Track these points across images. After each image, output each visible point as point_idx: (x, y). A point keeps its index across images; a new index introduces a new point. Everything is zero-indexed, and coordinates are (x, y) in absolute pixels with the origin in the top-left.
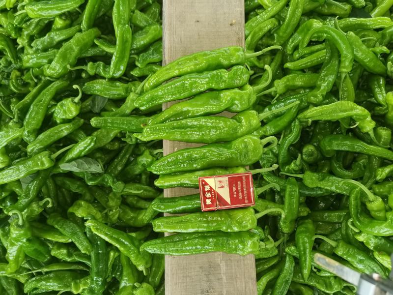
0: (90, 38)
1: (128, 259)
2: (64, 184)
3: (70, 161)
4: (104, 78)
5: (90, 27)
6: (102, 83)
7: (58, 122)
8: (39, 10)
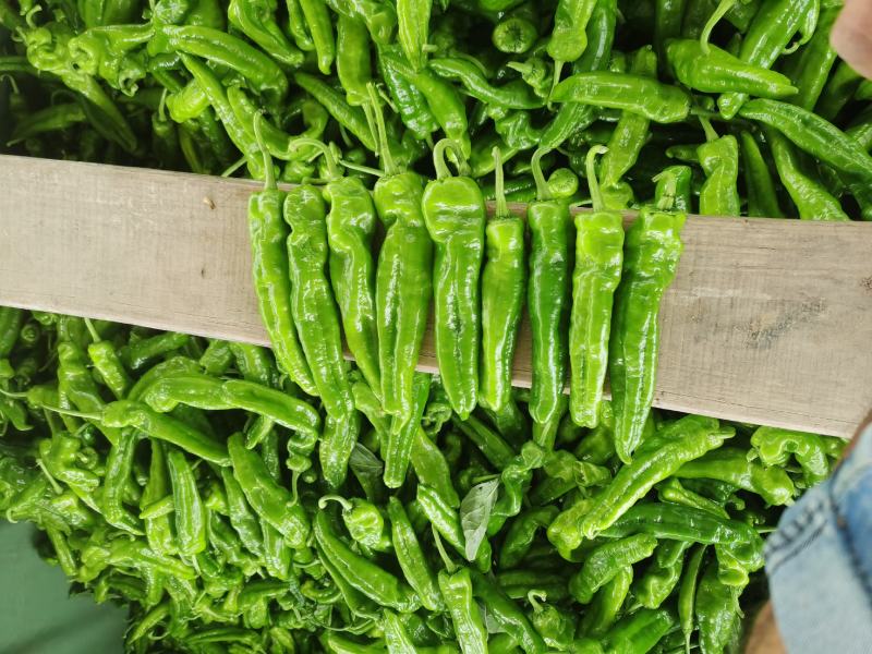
0: (245, 456)
1: (688, 464)
2: (515, 554)
3: (463, 539)
4: (318, 444)
5: (224, 452)
6: (326, 450)
7: (388, 544)
8: (190, 534)
